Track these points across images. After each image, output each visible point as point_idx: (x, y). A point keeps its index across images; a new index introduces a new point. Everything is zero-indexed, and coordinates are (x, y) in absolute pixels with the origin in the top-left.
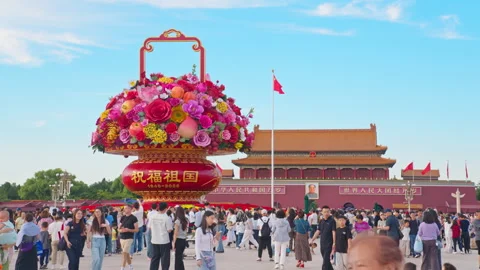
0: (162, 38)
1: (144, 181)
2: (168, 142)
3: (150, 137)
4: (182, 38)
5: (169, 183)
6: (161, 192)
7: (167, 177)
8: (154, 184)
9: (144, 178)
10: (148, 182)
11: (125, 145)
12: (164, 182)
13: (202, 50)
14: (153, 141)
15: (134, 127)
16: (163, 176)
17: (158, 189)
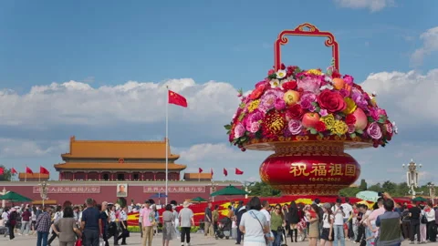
0: (297, 31)
1: (307, 174)
2: (347, 134)
3: (330, 128)
4: (316, 32)
7: (332, 170)
8: (318, 176)
9: (306, 171)
10: (312, 175)
11: (292, 136)
12: (328, 175)
13: (336, 45)
14: (334, 132)
15: (309, 117)
16: (327, 169)
17: (320, 182)
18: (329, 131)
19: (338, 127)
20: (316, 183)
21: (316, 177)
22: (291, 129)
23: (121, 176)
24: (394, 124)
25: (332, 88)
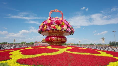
1: (53, 40)
2: (61, 30)
3: (57, 28)
6: (56, 43)
9: (52, 39)
10: (54, 40)
11: (49, 31)
12: (58, 40)
14: (58, 29)
15: (52, 26)
16: (58, 39)
17: (56, 42)
18: (57, 29)
19: (59, 28)
20: (55, 42)
21: (55, 41)
22: (48, 29)
24: (74, 29)
25: (59, 20)
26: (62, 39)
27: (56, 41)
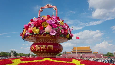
3: (34, 32)
5: (42, 50)
7: (42, 48)
8: (37, 50)
10: (35, 49)
12: (41, 49)
15: (29, 29)
16: (40, 47)
22: (26, 34)
23: (81, 53)
25: (42, 19)
26: (46, 48)
27: (38, 50)
